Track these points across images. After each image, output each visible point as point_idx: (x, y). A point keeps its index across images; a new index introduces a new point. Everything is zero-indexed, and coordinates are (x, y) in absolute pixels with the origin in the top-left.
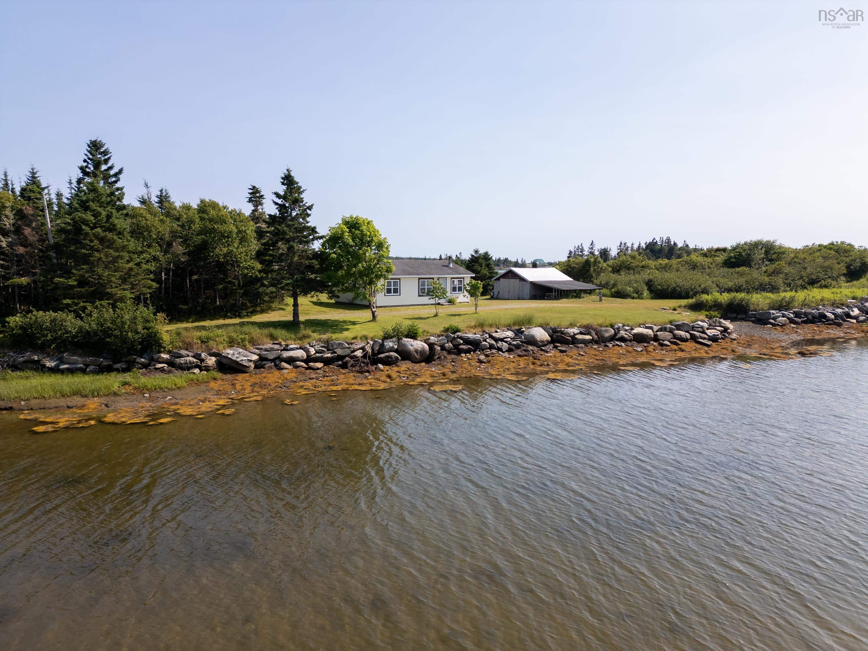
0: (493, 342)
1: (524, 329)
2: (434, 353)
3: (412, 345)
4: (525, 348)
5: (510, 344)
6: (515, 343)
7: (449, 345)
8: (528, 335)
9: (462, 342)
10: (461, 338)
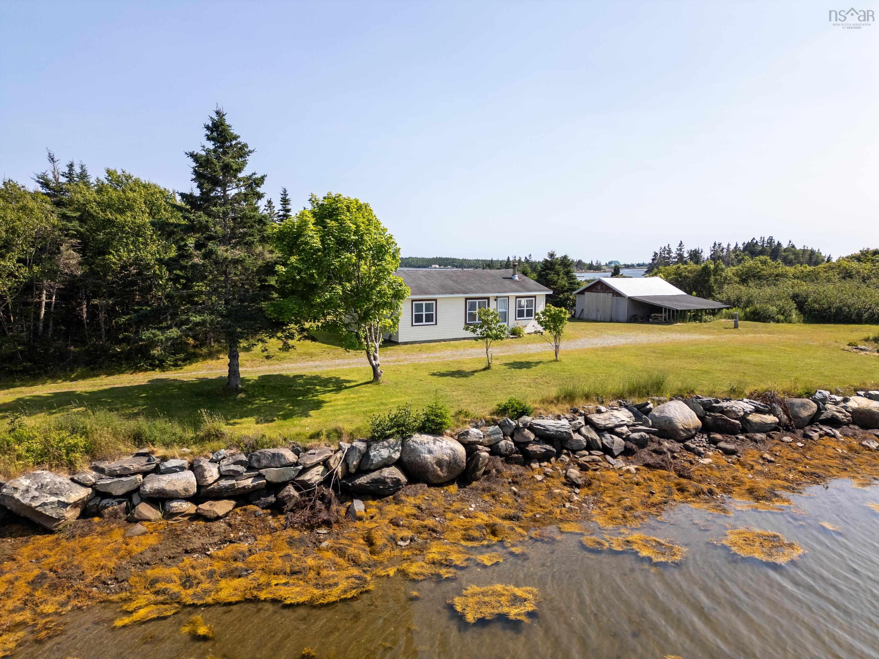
0: (593, 435)
1: (651, 406)
2: (476, 465)
3: (430, 452)
4: (655, 446)
5: (627, 439)
6: (636, 435)
7: (506, 444)
8: (660, 418)
9: (532, 437)
10: (531, 428)
